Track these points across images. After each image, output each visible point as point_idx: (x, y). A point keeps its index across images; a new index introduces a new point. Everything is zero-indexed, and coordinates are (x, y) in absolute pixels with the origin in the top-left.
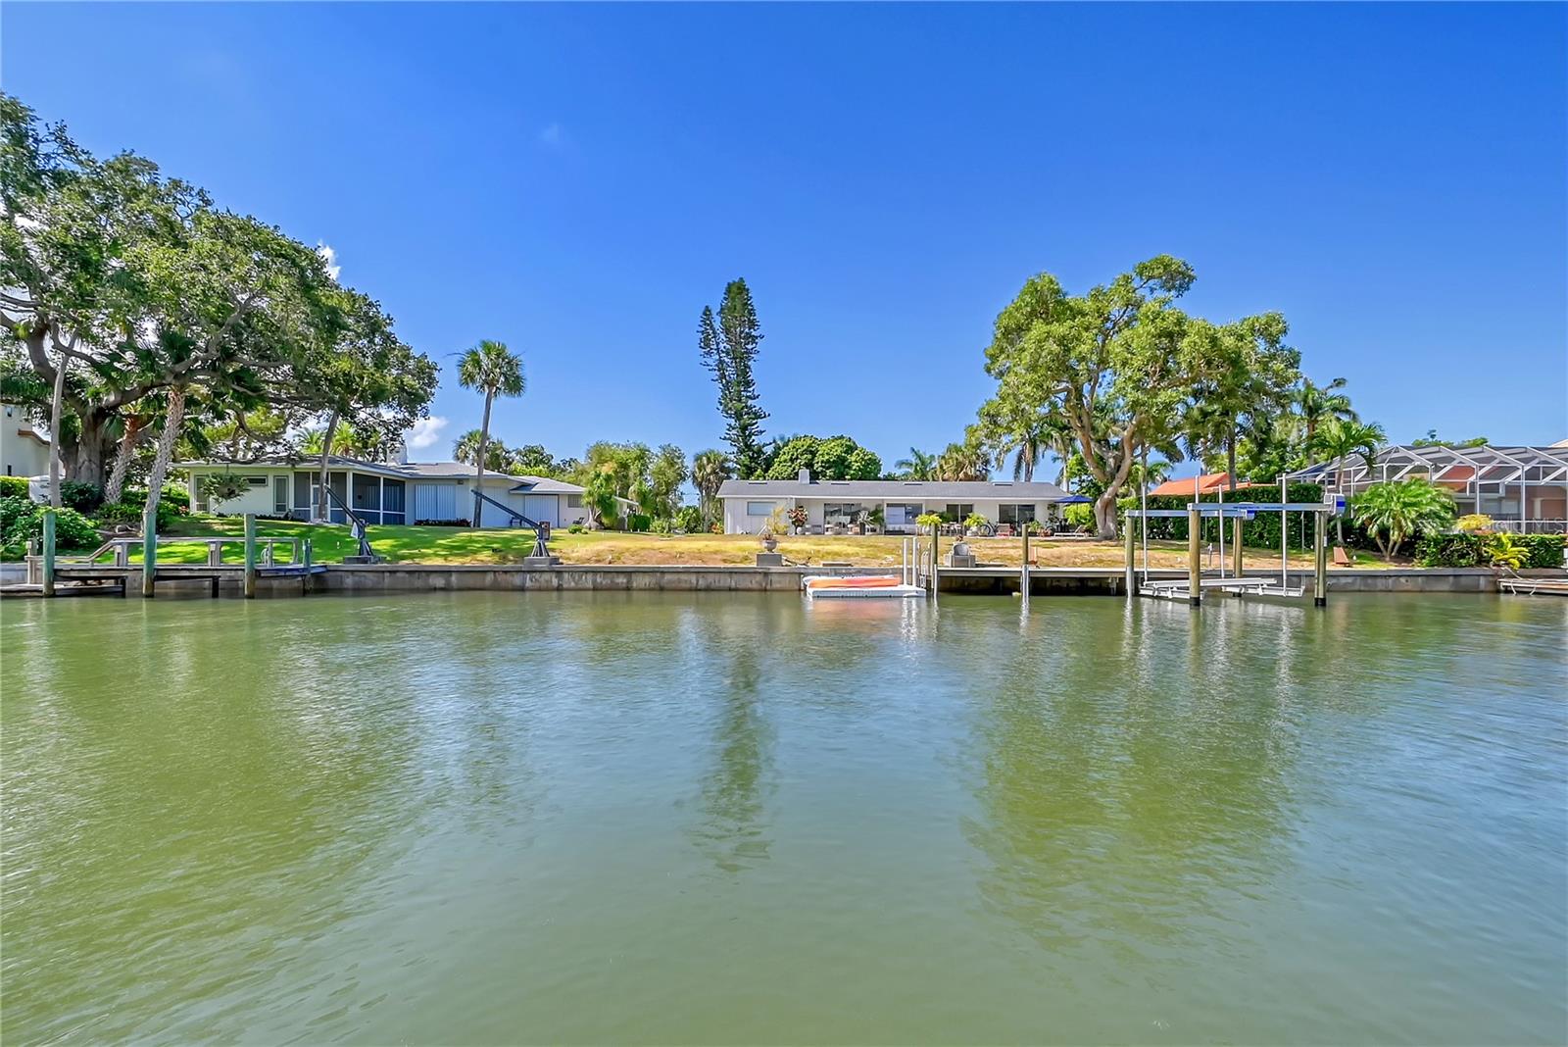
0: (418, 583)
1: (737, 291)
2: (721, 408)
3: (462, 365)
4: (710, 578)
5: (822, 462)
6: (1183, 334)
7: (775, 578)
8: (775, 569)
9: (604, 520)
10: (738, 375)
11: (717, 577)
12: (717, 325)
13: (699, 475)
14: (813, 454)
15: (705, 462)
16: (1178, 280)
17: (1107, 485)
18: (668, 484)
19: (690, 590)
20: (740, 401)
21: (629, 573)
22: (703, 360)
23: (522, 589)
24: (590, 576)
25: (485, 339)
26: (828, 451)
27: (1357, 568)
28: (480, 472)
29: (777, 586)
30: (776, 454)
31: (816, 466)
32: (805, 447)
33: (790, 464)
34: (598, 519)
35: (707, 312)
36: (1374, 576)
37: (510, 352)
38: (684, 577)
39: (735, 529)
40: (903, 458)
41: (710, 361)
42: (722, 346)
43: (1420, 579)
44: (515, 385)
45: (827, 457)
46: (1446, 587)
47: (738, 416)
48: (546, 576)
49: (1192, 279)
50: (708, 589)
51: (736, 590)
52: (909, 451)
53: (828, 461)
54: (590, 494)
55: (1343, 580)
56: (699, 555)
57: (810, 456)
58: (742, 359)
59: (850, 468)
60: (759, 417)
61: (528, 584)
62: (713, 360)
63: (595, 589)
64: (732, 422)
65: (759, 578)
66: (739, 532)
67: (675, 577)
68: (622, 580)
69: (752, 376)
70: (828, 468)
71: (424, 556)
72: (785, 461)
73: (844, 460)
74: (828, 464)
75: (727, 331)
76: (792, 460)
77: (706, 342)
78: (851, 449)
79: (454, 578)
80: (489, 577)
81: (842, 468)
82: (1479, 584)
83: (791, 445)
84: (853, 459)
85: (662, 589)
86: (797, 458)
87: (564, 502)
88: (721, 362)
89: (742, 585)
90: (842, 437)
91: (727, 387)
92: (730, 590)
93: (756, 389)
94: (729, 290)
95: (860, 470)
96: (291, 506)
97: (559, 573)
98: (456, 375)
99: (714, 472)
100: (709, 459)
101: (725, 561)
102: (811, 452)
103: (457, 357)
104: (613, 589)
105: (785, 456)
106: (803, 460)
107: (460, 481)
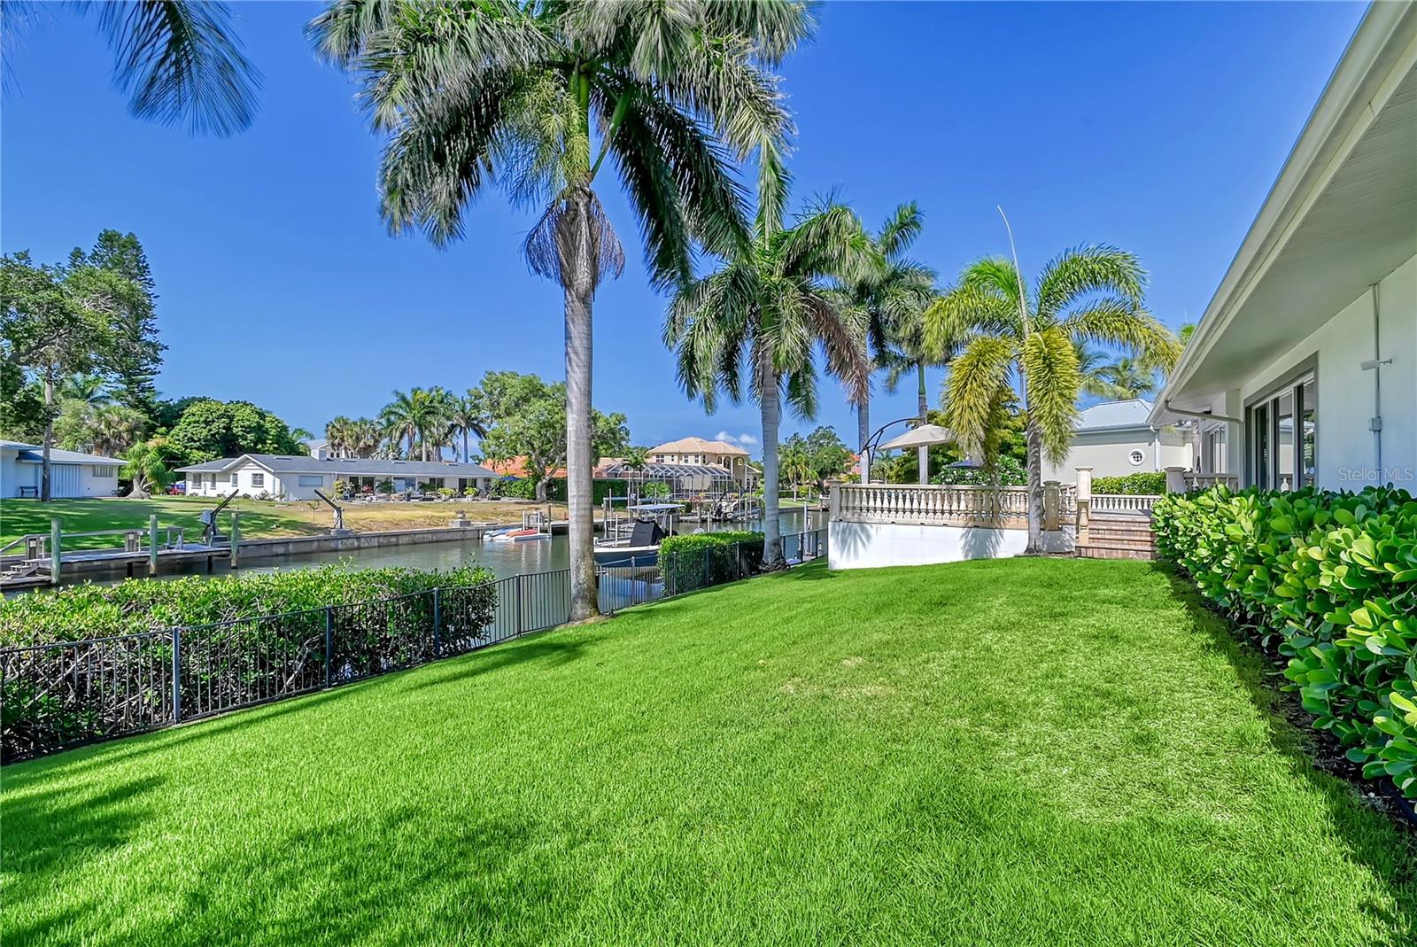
0: (263, 552)
4: (438, 535)
5: (241, 427)
7: (467, 533)
8: (469, 528)
11: (442, 535)
14: (231, 418)
21: (396, 535)
23: (336, 550)
26: (245, 417)
29: (470, 536)
31: (235, 430)
32: (220, 412)
33: (204, 425)
35: (77, 253)
45: (243, 423)
48: (351, 541)
50: (437, 542)
53: (249, 427)
57: (227, 421)
59: (267, 432)
63: (379, 546)
65: (460, 533)
68: (393, 540)
70: (248, 433)
72: (198, 422)
73: (261, 425)
74: (249, 430)
76: (205, 422)
78: (262, 415)
79: (291, 546)
80: (315, 544)
85: (415, 543)
86: (213, 421)
89: (453, 538)
92: (448, 541)
102: (228, 417)
104: (389, 545)
105: (196, 418)
106: (223, 422)
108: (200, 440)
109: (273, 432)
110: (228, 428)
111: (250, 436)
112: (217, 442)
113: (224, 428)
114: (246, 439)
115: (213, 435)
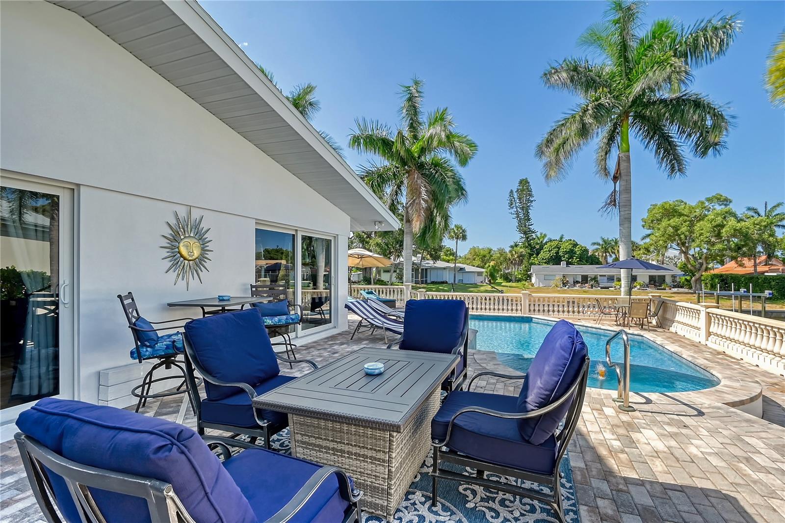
1: (524, 183)
2: (518, 230)
5: (563, 252)
9: (492, 281)
10: (525, 217)
12: (516, 196)
14: (559, 248)
15: (514, 253)
17: (696, 273)
20: (525, 226)
22: (510, 211)
25: (456, 224)
26: (565, 247)
30: (541, 248)
31: (560, 254)
32: (555, 246)
34: (490, 281)
35: (512, 192)
37: (464, 227)
39: (539, 284)
40: (595, 242)
41: (513, 212)
42: (517, 205)
44: (464, 238)
47: (525, 233)
49: (731, 202)
53: (566, 251)
54: (486, 272)
57: (557, 249)
58: (526, 209)
59: (576, 254)
64: (522, 235)
66: (541, 285)
69: (531, 216)
70: (566, 254)
72: (546, 251)
73: (573, 250)
74: (566, 253)
75: (520, 199)
76: (549, 251)
77: (511, 204)
78: (575, 245)
81: (572, 254)
83: (548, 244)
84: (577, 250)
86: (552, 250)
87: (476, 275)
88: (517, 211)
90: (571, 240)
91: (520, 221)
93: (532, 221)
94: (521, 182)
95: (580, 254)
99: (518, 257)
100: (515, 252)
102: (558, 248)
105: (546, 249)
106: (554, 251)
107: (444, 268)
108: (546, 259)
111: (566, 256)
112: (554, 260)
113: (556, 253)
114: (564, 258)
115: (552, 257)
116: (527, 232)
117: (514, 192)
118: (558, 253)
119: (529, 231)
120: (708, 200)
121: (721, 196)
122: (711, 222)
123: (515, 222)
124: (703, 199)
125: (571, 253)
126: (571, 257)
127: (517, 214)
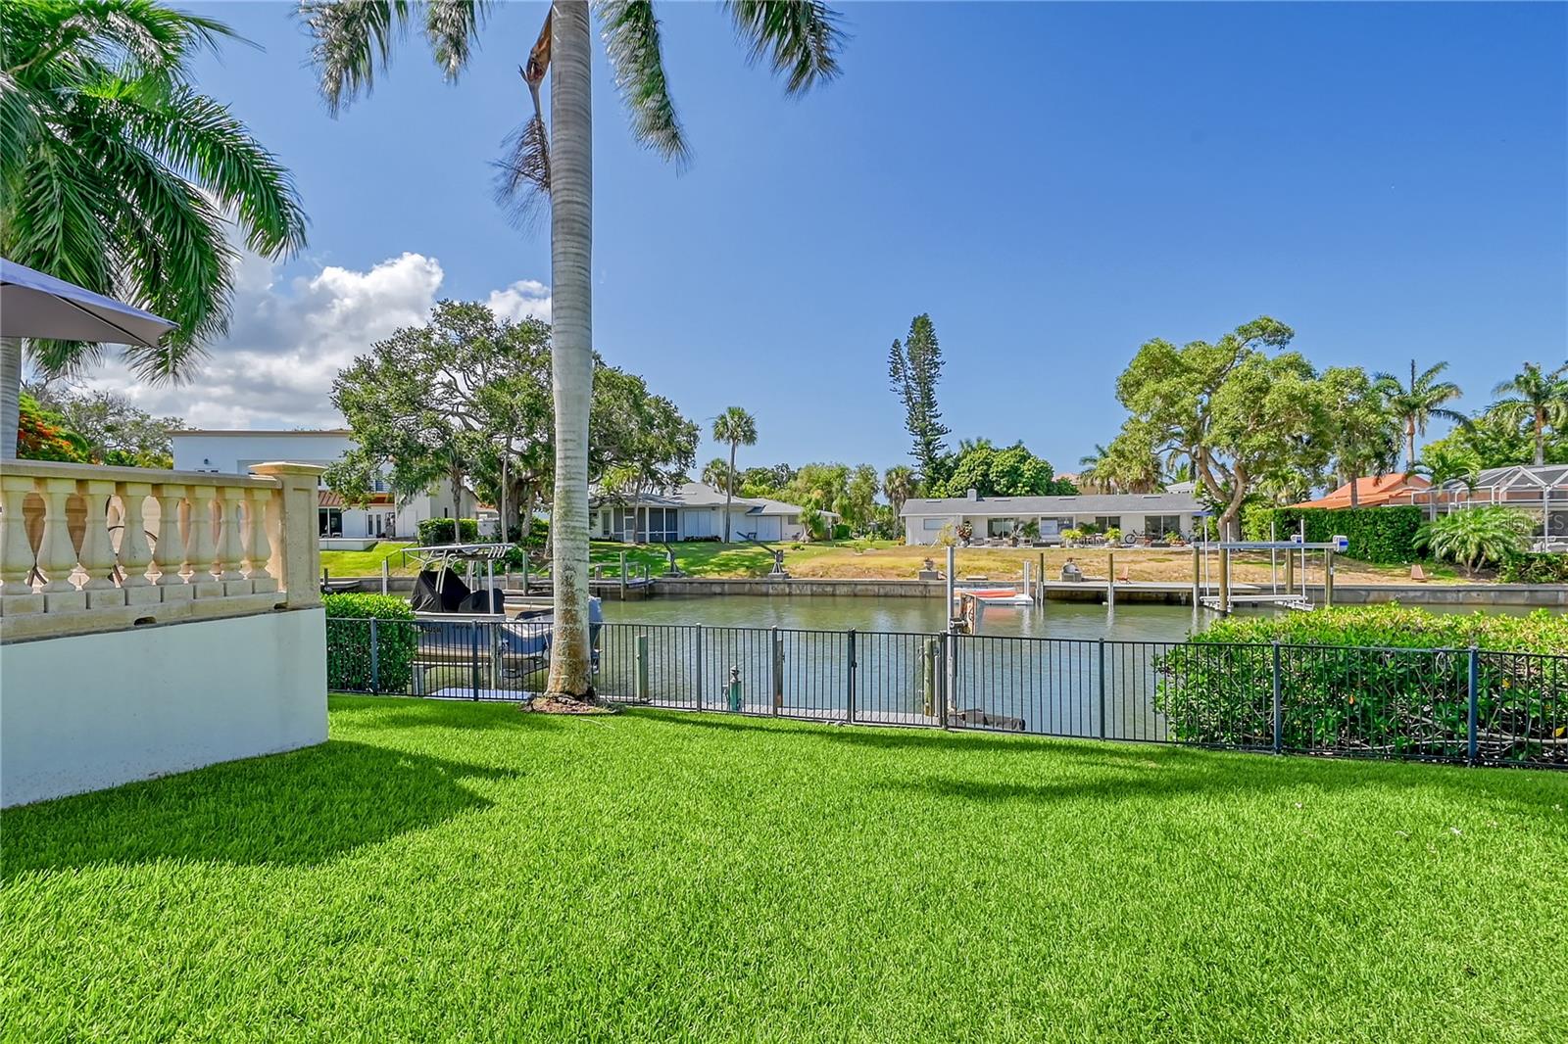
1: (922, 325)
2: (908, 427)
3: (716, 425)
4: (888, 588)
5: (997, 472)
6: (1266, 391)
7: (932, 588)
8: (932, 582)
9: (815, 535)
10: (924, 399)
11: (892, 587)
13: (889, 488)
14: (989, 465)
15: (895, 476)
16: (1279, 335)
17: (1227, 505)
18: (863, 498)
19: (874, 596)
20: (924, 419)
21: (834, 584)
22: (892, 386)
23: (767, 595)
24: (809, 586)
25: (731, 405)
26: (1003, 462)
27: (1432, 584)
28: (729, 500)
29: (933, 594)
30: (957, 466)
31: (991, 476)
32: (982, 459)
33: (968, 474)
34: (810, 534)
35: (896, 344)
36: (1444, 591)
37: (748, 412)
38: (870, 587)
39: (913, 540)
40: (1087, 455)
41: (898, 387)
42: (909, 373)
43: (1492, 594)
44: (750, 437)
45: (1001, 468)
46: (1522, 601)
47: (923, 433)
48: (782, 586)
49: (1291, 336)
50: (886, 596)
51: (905, 596)
52: (1093, 447)
53: (1002, 471)
54: (804, 515)
55: (1412, 594)
56: (881, 571)
57: (985, 467)
58: (926, 383)
59: (1022, 476)
60: (942, 433)
61: (771, 591)
62: (900, 386)
63: (812, 595)
64: (918, 438)
65: (921, 588)
66: (918, 543)
67: (863, 587)
68: (829, 589)
69: (935, 397)
70: (1003, 477)
71: (706, 572)
72: (964, 471)
73: (1018, 468)
74: (1002, 474)
75: (912, 360)
76: (969, 471)
77: (895, 371)
78: (1024, 458)
79: (726, 586)
80: (747, 587)
81: (1015, 476)
82: (1557, 599)
83: (969, 458)
84: (1026, 468)
85: (855, 595)
86: (975, 469)
87: (785, 521)
88: (908, 386)
89: (909, 594)
90: (1016, 448)
91: (913, 408)
92: (901, 596)
93: (939, 409)
94: (914, 325)
95: (1033, 477)
96: (612, 531)
97: (789, 584)
98: (712, 432)
99: (902, 485)
100: (897, 474)
101: (898, 575)
102: (987, 464)
103: (713, 421)
104: (824, 595)
105: (964, 468)
106: (979, 471)
107: (713, 508)
108: (962, 489)
109: (1027, 474)
110: (985, 475)
111: (1003, 481)
112: (978, 489)
113: (982, 475)
114: (999, 484)
115: (975, 483)
116: (927, 433)
117: (902, 344)
118: (988, 475)
119: (931, 430)
120: (1244, 331)
121: (1271, 321)
122: (1241, 381)
123: (904, 411)
124: (1232, 332)
125: (1013, 474)
126: (1014, 485)
127: (908, 390)
